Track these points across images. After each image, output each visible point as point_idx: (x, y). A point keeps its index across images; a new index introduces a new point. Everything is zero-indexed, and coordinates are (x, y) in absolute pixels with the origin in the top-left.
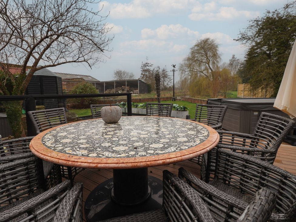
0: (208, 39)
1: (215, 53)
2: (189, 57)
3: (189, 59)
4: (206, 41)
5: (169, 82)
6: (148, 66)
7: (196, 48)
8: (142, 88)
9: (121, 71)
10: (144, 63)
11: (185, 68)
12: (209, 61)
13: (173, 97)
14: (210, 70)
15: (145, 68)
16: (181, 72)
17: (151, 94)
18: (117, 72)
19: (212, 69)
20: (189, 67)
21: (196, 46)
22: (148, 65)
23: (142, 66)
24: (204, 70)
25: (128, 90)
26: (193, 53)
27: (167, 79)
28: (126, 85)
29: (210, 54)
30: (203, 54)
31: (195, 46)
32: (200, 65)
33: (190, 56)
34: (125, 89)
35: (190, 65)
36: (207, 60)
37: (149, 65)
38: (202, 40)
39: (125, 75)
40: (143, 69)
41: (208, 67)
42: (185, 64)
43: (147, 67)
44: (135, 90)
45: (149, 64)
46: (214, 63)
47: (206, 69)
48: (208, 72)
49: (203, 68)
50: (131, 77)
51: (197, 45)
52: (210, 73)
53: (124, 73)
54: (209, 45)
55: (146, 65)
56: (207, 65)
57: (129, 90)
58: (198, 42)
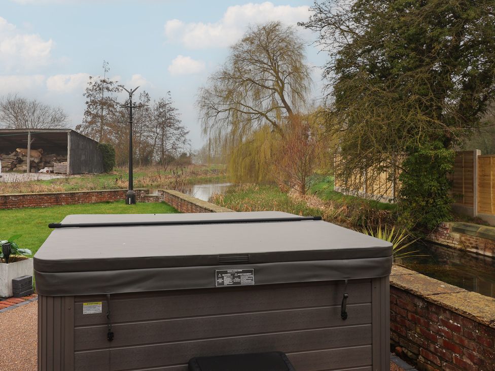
0: (277, 25)
1: (298, 65)
2: (227, 69)
3: (226, 76)
4: (271, 30)
5: (178, 139)
6: (108, 89)
7: (246, 47)
8: (83, 158)
9: (23, 102)
10: (97, 79)
11: (216, 100)
12: (281, 85)
13: (129, 192)
14: (284, 110)
15: (99, 97)
16: (205, 111)
17: (112, 175)
18: (9, 103)
19: (291, 108)
20: (227, 97)
21: (245, 40)
22: (109, 85)
23: (87, 89)
24: (268, 111)
25: (36, 161)
26: (238, 59)
27: (172, 131)
28: (29, 146)
29: (283, 66)
30: (266, 66)
31: (243, 41)
32: (257, 96)
33: (230, 68)
34: (24, 159)
35: (230, 92)
36: (277, 82)
37: (111, 87)
38: (261, 27)
39: (37, 113)
40: (92, 98)
41: (280, 102)
42: (216, 91)
43: (106, 94)
44: (60, 161)
45: (111, 83)
46: (294, 91)
47: (275, 107)
48: (279, 116)
49: (266, 103)
50: (54, 120)
51: (248, 40)
52: (285, 118)
53: (34, 107)
54: (283, 40)
55: (102, 86)
56: (277, 95)
57: (40, 162)
58: (250, 32)
